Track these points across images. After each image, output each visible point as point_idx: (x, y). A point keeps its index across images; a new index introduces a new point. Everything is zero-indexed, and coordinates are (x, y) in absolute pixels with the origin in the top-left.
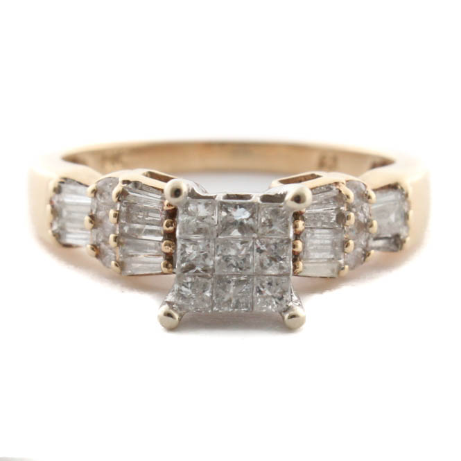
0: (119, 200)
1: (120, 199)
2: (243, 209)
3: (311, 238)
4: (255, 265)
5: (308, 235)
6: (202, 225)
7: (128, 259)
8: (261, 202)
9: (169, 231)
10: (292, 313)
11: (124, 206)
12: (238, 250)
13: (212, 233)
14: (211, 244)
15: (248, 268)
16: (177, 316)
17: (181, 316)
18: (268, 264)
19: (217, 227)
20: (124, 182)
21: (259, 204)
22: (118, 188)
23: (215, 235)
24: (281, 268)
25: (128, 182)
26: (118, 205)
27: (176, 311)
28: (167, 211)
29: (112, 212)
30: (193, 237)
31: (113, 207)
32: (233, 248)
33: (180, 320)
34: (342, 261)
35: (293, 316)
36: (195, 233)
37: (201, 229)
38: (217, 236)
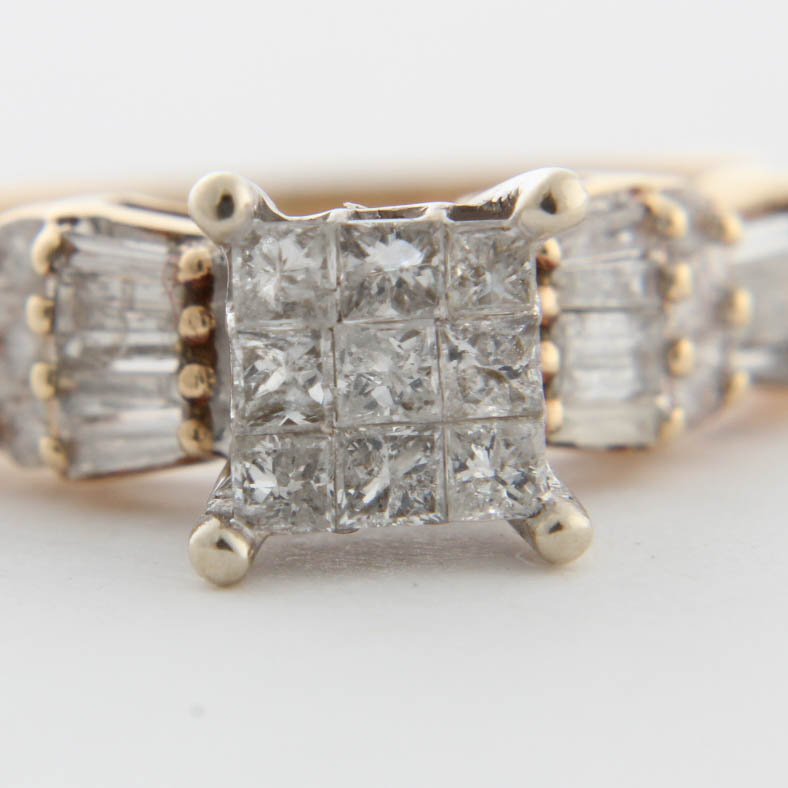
0: (52, 270)
1: (57, 265)
2: (401, 244)
3: (579, 334)
4: (447, 394)
5: (571, 331)
6: (295, 293)
7: (86, 430)
8: (450, 222)
9: (197, 337)
10: (553, 519)
11: (67, 284)
12: (398, 357)
13: (325, 312)
14: (324, 345)
15: (427, 403)
16: (242, 548)
17: (254, 547)
18: (481, 391)
19: (337, 295)
20: (62, 221)
21: (446, 225)
22: (49, 236)
23: (335, 317)
24: (516, 397)
25: (73, 221)
26: (51, 284)
27: (239, 532)
28: (189, 285)
29: (34, 303)
30: (275, 327)
31: (37, 286)
32: (385, 351)
33: (252, 558)
34: (663, 402)
35: (558, 527)
36: (278, 316)
37: (294, 304)
38: (340, 320)
